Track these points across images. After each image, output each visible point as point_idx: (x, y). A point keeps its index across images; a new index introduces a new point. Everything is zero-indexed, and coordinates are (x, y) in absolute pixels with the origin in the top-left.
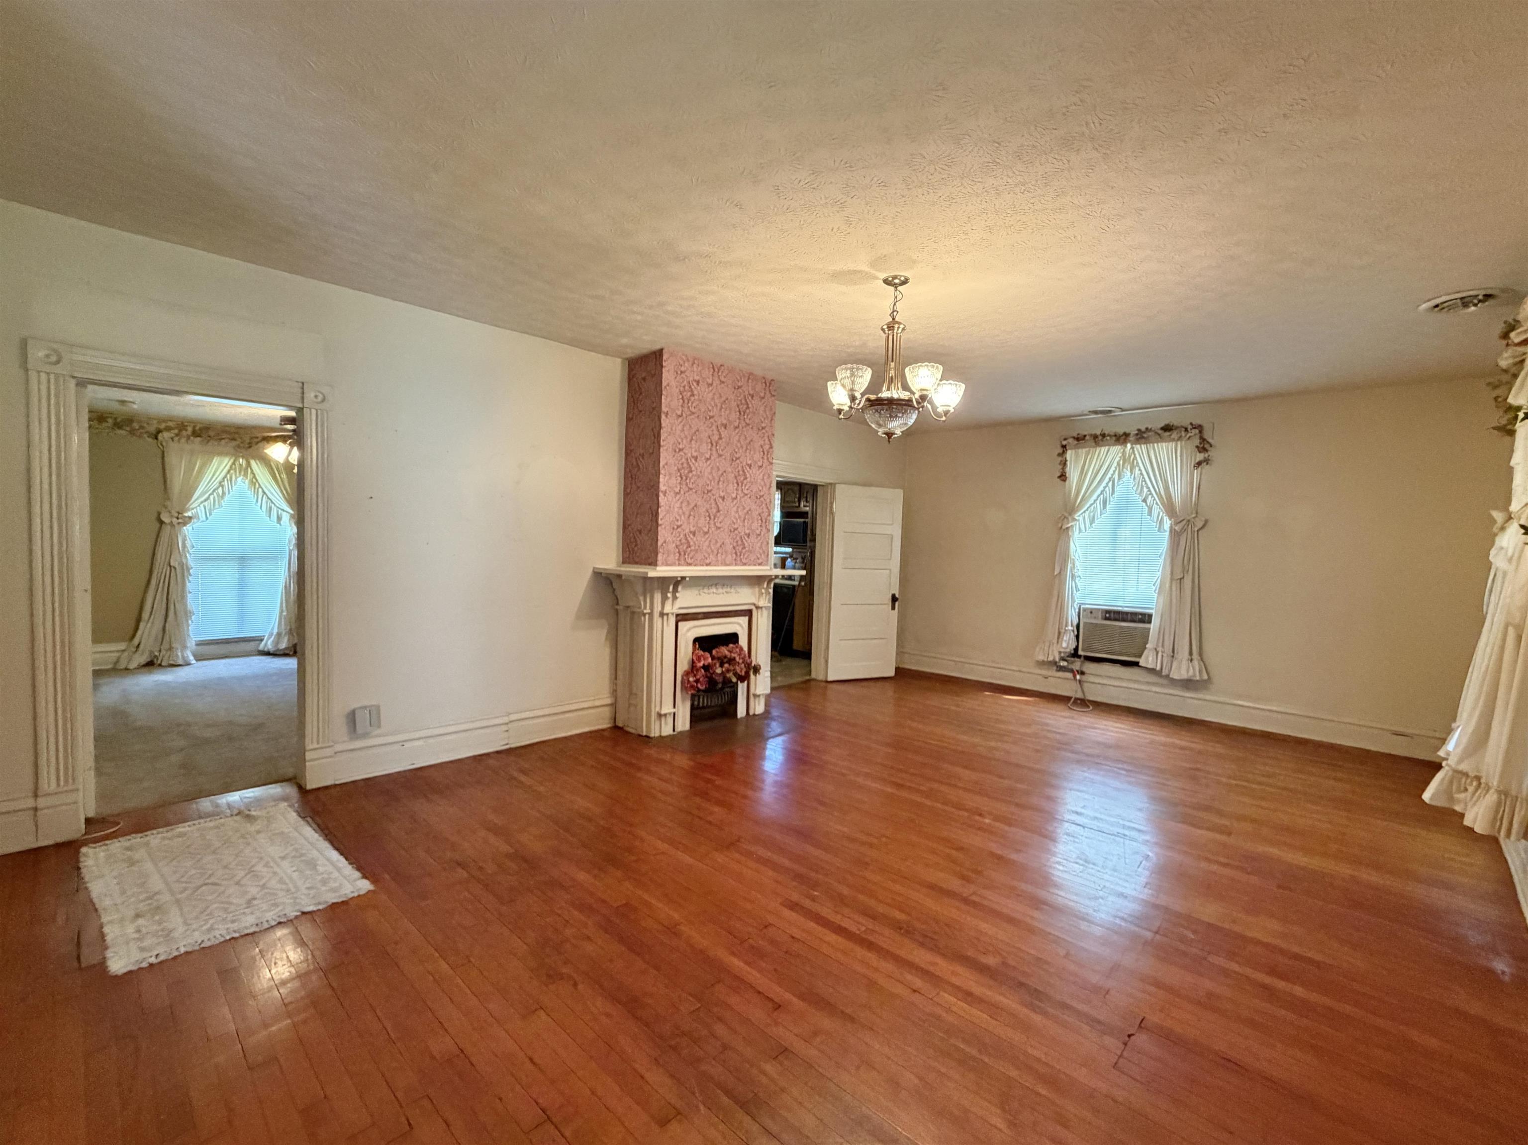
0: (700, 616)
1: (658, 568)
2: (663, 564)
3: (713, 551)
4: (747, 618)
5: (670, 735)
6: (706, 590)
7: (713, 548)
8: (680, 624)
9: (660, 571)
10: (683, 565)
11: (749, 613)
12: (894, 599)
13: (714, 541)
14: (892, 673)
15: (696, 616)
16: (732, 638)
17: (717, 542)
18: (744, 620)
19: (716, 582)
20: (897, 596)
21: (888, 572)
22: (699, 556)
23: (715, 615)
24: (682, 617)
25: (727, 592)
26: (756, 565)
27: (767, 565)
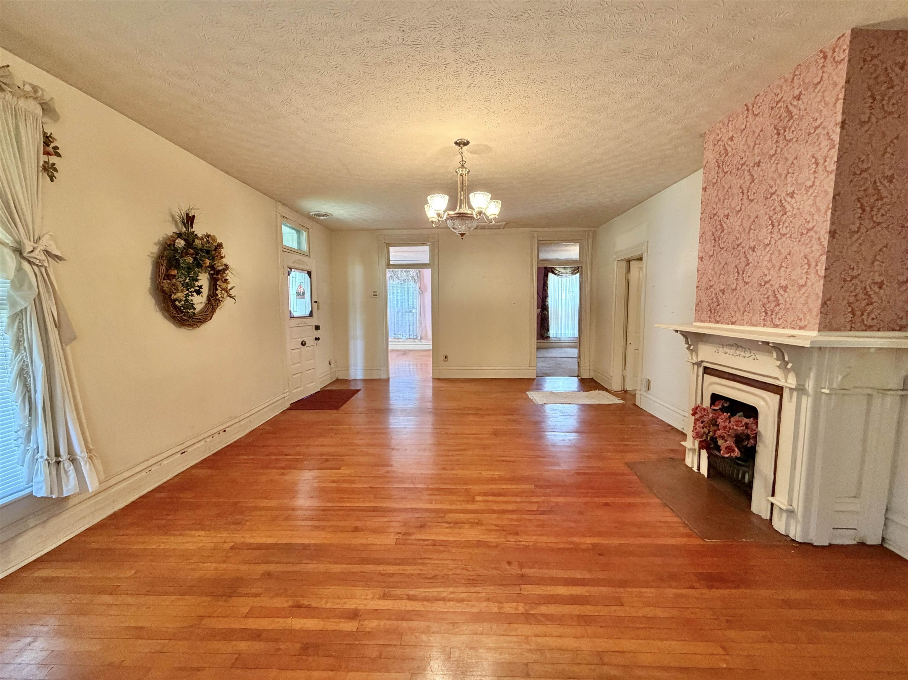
1: (694, 324)
2: (698, 320)
3: (739, 309)
4: (775, 396)
6: (721, 349)
7: (739, 306)
8: (705, 376)
11: (779, 390)
13: (741, 299)
17: (744, 299)
18: (773, 399)
26: (794, 329)
27: (813, 330)
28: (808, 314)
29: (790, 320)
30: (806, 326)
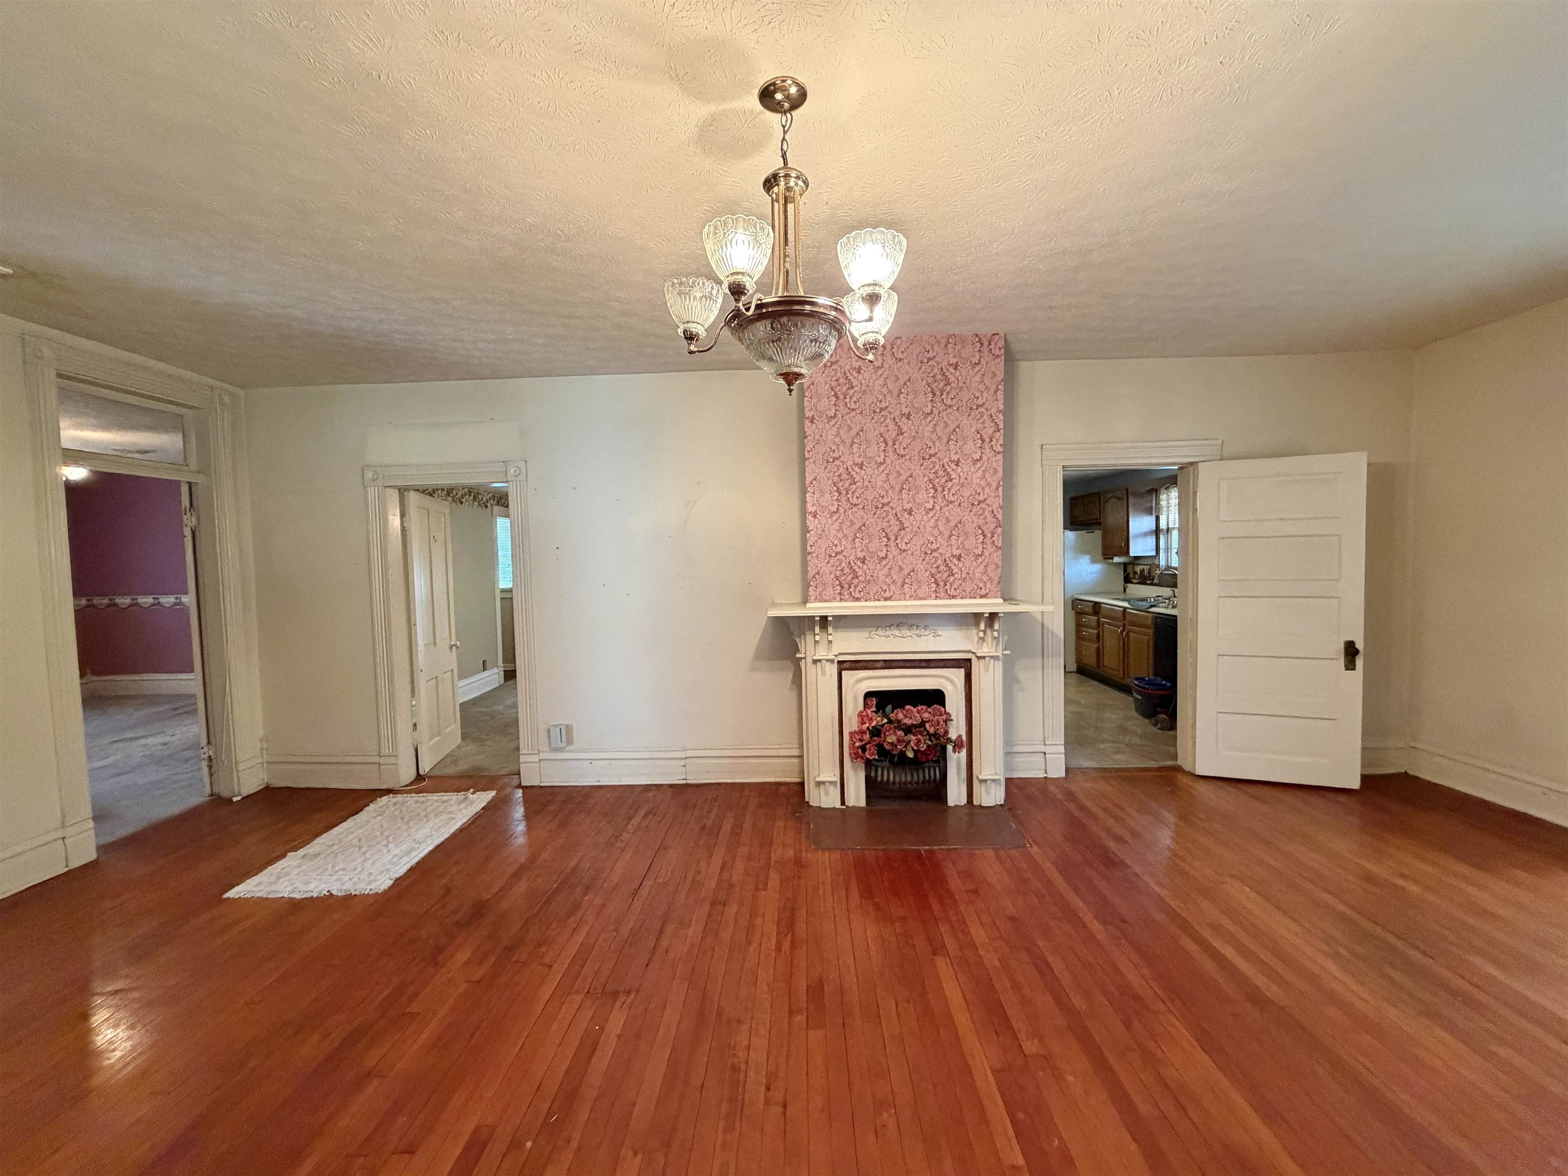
0: (880, 665)
1: (808, 605)
2: (816, 600)
4: (962, 671)
5: (834, 808)
6: (880, 632)
8: (843, 672)
9: (810, 608)
10: (847, 601)
11: (965, 664)
12: (1351, 651)
13: (896, 568)
14: (1355, 784)
15: (870, 664)
16: (936, 697)
17: (901, 569)
18: (958, 675)
19: (899, 621)
20: (1360, 645)
21: (1336, 601)
22: (873, 589)
23: (902, 664)
24: (844, 666)
25: (919, 636)
26: (975, 598)
27: (996, 597)
28: (988, 583)
29: (968, 590)
30: (987, 594)
